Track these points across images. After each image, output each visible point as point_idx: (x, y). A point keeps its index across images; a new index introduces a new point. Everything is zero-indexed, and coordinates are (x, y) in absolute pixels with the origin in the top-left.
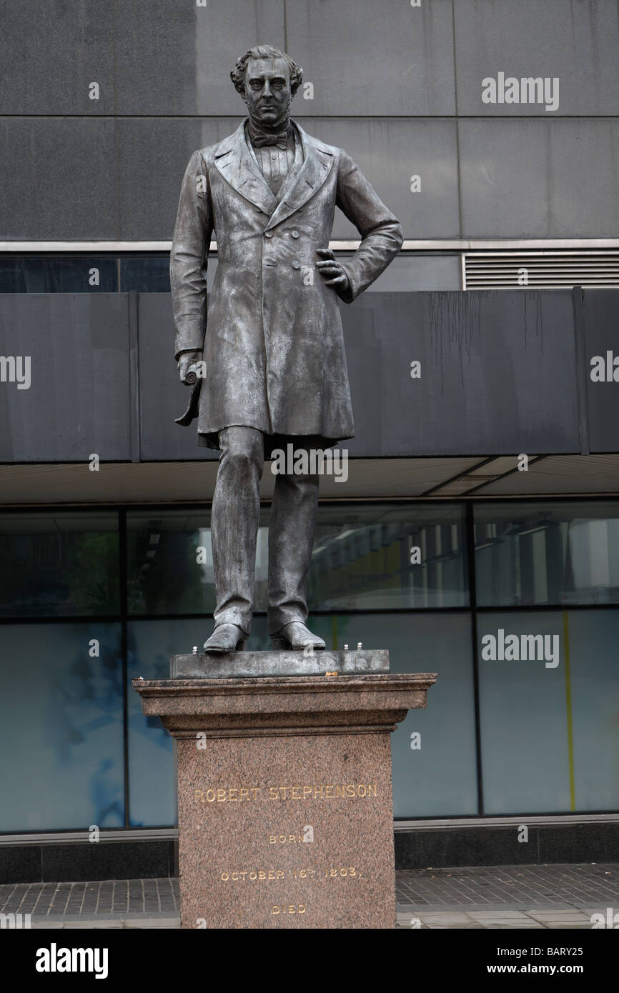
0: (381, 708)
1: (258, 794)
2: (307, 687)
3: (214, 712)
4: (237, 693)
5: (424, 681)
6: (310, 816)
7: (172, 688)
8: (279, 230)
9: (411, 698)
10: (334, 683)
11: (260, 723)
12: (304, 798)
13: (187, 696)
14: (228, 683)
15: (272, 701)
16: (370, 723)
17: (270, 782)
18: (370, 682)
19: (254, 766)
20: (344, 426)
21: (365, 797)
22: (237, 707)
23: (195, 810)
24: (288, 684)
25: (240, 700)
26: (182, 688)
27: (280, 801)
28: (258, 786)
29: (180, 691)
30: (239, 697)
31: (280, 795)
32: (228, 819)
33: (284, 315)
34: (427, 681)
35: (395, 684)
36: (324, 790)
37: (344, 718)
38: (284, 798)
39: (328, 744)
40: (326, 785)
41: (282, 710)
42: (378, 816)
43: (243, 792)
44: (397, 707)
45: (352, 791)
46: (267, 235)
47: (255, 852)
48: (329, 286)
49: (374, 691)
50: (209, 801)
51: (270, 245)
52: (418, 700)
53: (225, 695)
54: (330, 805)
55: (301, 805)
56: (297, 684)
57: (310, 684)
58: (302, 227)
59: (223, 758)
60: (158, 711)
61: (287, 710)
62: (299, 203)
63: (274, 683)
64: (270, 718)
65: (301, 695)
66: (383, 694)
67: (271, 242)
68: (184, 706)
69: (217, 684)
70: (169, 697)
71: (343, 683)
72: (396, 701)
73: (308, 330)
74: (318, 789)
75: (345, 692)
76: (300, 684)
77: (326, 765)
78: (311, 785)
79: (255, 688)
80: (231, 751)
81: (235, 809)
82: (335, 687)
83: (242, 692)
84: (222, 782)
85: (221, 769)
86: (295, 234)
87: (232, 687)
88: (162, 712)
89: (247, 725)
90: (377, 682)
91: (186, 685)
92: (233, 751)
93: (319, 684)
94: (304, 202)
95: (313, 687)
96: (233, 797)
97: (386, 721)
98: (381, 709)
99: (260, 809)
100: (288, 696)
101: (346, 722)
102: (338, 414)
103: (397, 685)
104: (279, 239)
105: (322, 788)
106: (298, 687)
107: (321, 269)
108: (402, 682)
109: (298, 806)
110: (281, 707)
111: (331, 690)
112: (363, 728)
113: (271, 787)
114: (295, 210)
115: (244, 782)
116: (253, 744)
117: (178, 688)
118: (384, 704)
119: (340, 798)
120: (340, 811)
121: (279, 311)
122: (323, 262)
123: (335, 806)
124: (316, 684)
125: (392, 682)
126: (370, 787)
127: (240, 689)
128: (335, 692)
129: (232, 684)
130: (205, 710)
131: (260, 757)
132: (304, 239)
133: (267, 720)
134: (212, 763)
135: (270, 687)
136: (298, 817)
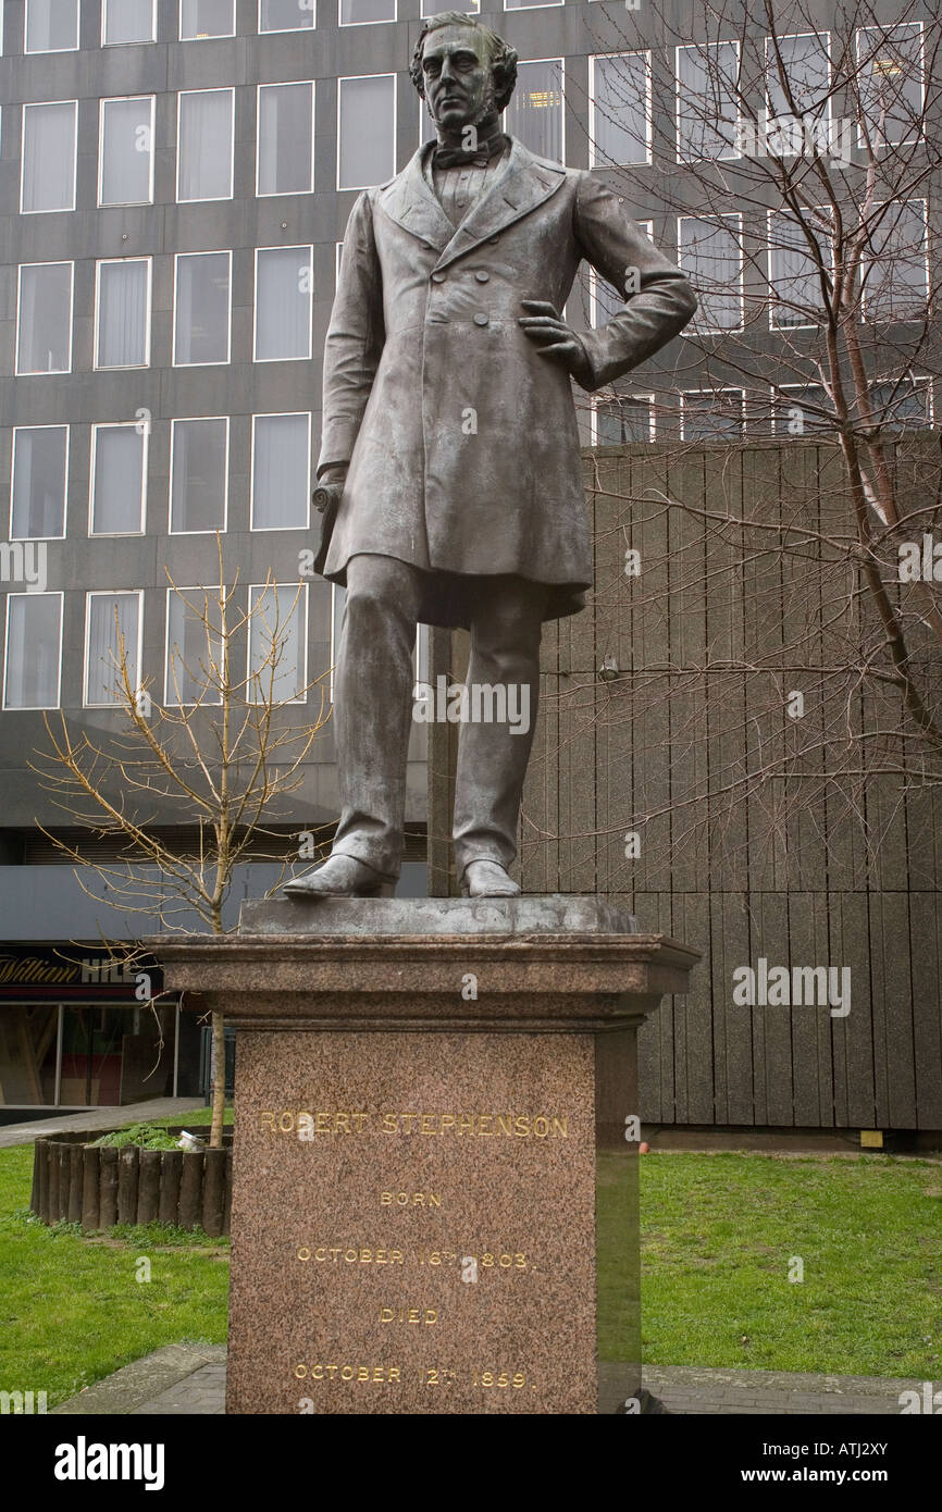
0: (563, 989)
1: (365, 1123)
2: (432, 951)
3: (277, 988)
4: (316, 958)
5: (638, 946)
6: (450, 1164)
7: (206, 947)
8: (456, 271)
9: (618, 974)
10: (477, 946)
11: (366, 1009)
12: (442, 1134)
13: (234, 962)
14: (297, 942)
15: (375, 974)
16: (554, 1014)
17: (385, 1104)
18: (540, 946)
19: (359, 1078)
20: (570, 566)
21: (546, 1138)
22: (316, 980)
23: (260, 1143)
24: (397, 946)
25: (322, 969)
26: (222, 947)
27: (402, 1136)
28: (365, 1110)
29: (219, 953)
30: (320, 965)
31: (401, 1126)
32: (313, 1161)
33: (458, 394)
34: (644, 946)
35: (585, 949)
36: (476, 1122)
37: (507, 1006)
38: (409, 1133)
39: (486, 1049)
40: (480, 1114)
41: (391, 987)
42: (569, 1170)
43: (340, 1119)
44: (592, 988)
45: (524, 1127)
46: (436, 278)
47: (356, 1217)
48: (543, 355)
49: (551, 961)
50: (284, 1130)
51: (439, 293)
52: (631, 979)
53: (297, 962)
54: (485, 1147)
55: (436, 1145)
56: (414, 946)
57: (435, 946)
58: (495, 266)
59: (308, 1063)
60: (187, 984)
61: (399, 989)
62: (491, 230)
63: (374, 943)
64: (380, 1001)
65: (424, 965)
66: (568, 967)
67: (441, 289)
68: (229, 976)
69: (277, 943)
70: (205, 961)
71: (493, 946)
72: (592, 979)
73: (498, 417)
74: (466, 1121)
75: (501, 961)
76: (419, 946)
77: (481, 1082)
78: (455, 1112)
79: (342, 950)
80: (322, 1052)
81: (325, 1145)
82: (482, 951)
83: (322, 958)
84: (306, 1100)
85: (306, 1080)
86: (482, 276)
87: (302, 947)
88: (193, 985)
89: (344, 1011)
90: (555, 946)
91: (229, 943)
92: (326, 1053)
93: (451, 946)
94: (498, 228)
95: (441, 951)
96: (322, 1127)
97: (582, 1012)
98: (563, 991)
99: (366, 1148)
100: (402, 966)
101: (512, 1011)
102: (559, 547)
103: (591, 952)
104: (456, 285)
105: (472, 1119)
106: (416, 950)
107: (527, 328)
108: (597, 947)
109: (431, 1147)
110: (390, 983)
111: (476, 957)
112: (546, 1023)
113: (387, 1113)
114: (481, 240)
115: (341, 1104)
116: (360, 1043)
117: (216, 947)
118: (568, 984)
119: (503, 1136)
120: (503, 1157)
121: (450, 388)
122: (532, 319)
123: (494, 1150)
124: (446, 946)
125: (579, 946)
126: (556, 1122)
127: (318, 952)
128: (482, 961)
129: (302, 942)
130: (264, 985)
131: (371, 1064)
132: (496, 283)
133: (377, 1004)
134: (291, 1070)
135: (367, 949)
136: (430, 1165)
